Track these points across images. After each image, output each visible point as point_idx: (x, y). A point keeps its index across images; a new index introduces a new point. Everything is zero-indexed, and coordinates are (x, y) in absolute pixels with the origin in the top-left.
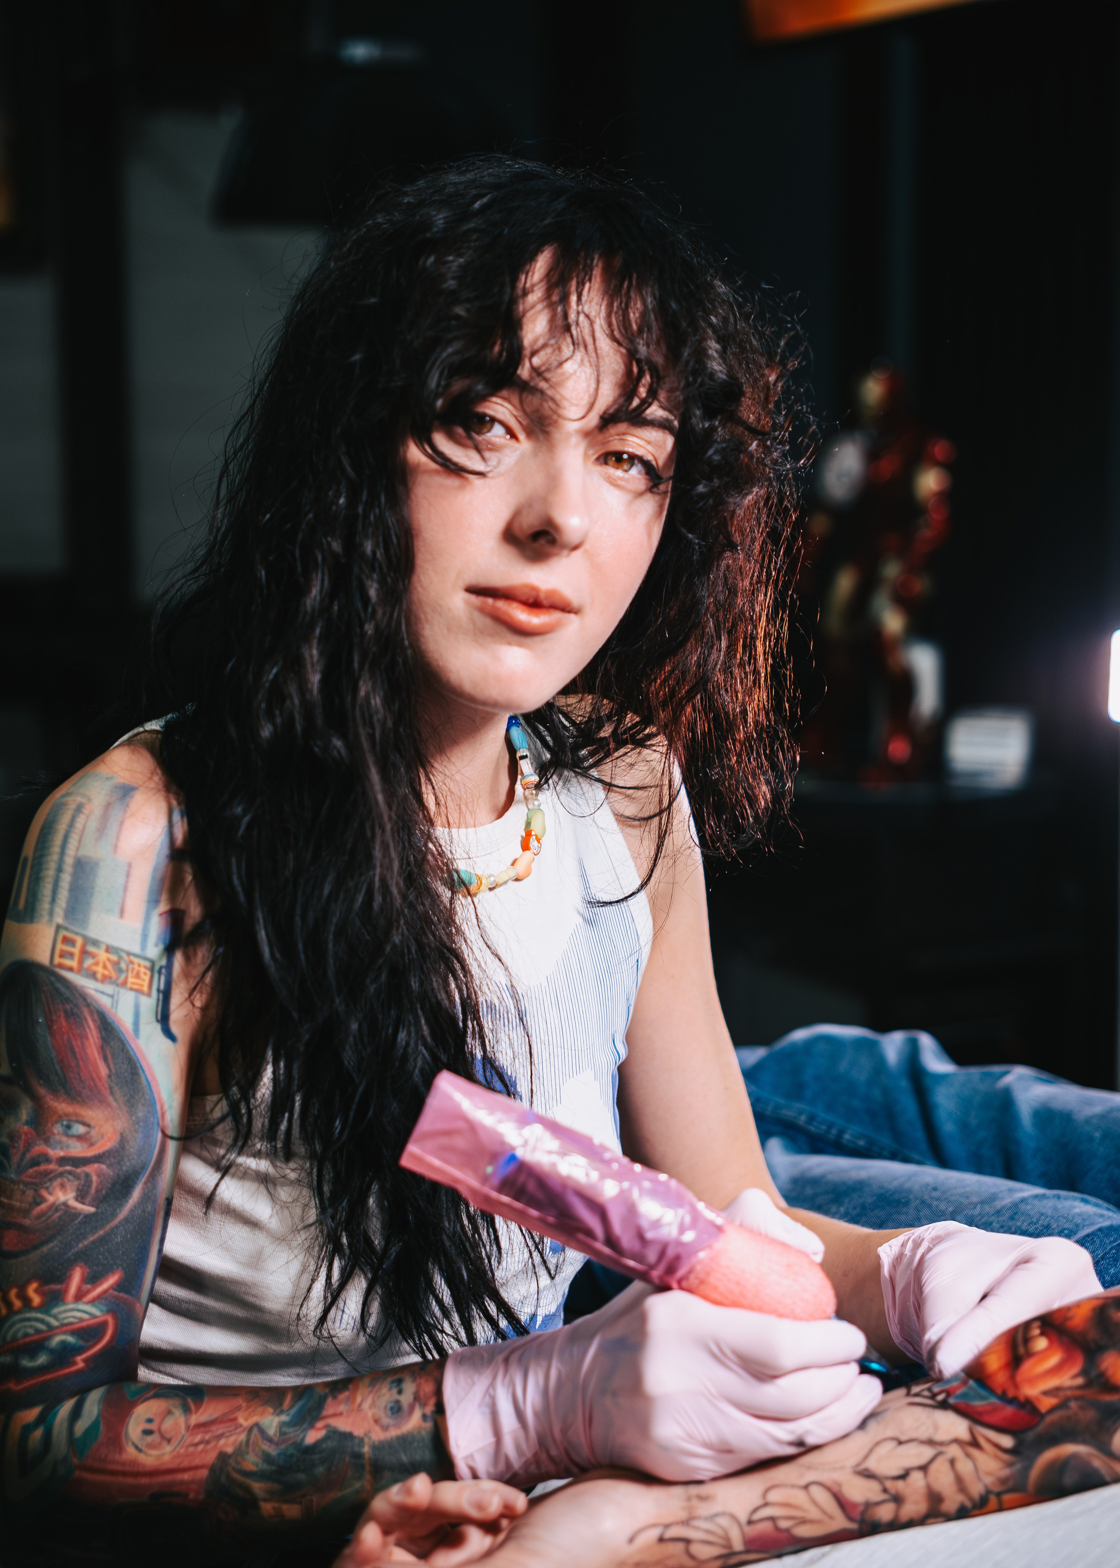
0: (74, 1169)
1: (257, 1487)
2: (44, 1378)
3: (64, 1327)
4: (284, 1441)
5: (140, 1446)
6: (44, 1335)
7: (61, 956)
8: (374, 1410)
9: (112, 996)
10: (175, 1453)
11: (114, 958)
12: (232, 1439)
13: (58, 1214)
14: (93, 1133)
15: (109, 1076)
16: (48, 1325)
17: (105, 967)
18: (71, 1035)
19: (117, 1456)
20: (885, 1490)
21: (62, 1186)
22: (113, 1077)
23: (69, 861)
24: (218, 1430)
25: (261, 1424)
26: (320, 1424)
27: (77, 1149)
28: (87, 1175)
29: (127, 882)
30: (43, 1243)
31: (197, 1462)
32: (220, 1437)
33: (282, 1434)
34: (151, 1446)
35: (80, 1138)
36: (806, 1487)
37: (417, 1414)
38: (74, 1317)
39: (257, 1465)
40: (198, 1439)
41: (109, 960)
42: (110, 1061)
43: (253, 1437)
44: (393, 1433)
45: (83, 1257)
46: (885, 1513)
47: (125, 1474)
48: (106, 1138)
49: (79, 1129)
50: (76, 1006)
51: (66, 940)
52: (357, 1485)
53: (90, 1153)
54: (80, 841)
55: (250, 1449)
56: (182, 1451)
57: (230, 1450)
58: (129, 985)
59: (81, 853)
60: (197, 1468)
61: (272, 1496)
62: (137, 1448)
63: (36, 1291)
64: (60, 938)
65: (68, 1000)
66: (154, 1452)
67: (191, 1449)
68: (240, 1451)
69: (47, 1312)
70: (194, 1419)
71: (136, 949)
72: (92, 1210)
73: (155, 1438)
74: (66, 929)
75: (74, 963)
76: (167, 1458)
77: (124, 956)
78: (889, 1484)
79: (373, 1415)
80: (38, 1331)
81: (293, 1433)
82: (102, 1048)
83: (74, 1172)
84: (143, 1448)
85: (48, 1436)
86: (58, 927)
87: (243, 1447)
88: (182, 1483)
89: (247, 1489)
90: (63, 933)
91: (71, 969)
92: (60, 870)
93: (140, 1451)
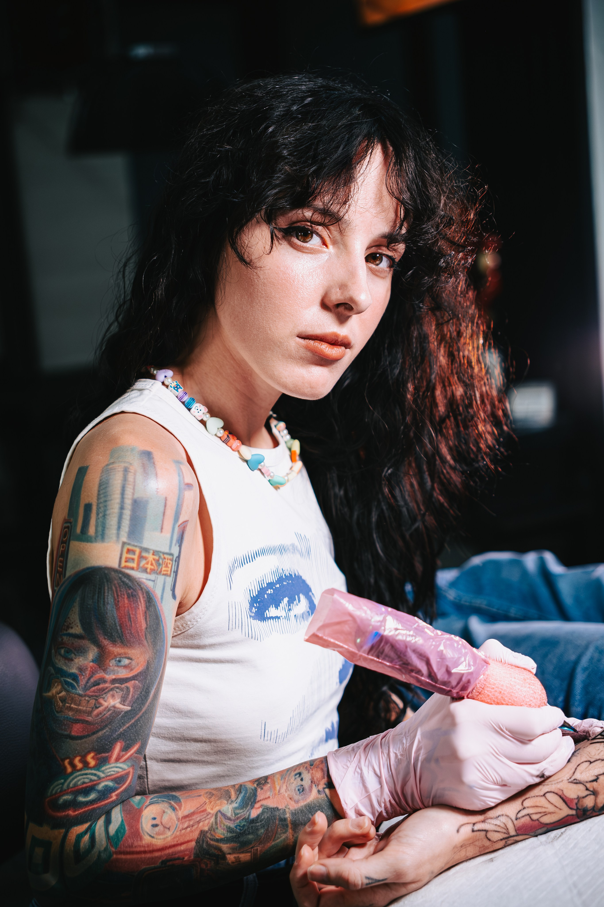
0: (121, 685)
1: (225, 847)
2: (93, 806)
3: (107, 777)
4: (238, 818)
5: (152, 835)
6: (95, 782)
7: (126, 562)
8: (288, 793)
9: (154, 581)
10: (174, 836)
11: (156, 558)
12: (207, 822)
13: (110, 713)
14: (134, 663)
15: (146, 628)
16: (98, 776)
17: (152, 564)
18: (130, 608)
19: (139, 843)
20: (587, 789)
21: (113, 696)
22: (148, 629)
23: (128, 502)
24: (197, 818)
25: (222, 811)
26: (257, 805)
27: (123, 673)
28: (128, 688)
29: (165, 510)
30: (98, 731)
31: (187, 838)
32: (199, 822)
33: (236, 814)
34: (158, 834)
35: (125, 667)
36: (544, 795)
37: (315, 790)
38: (114, 771)
39: (224, 835)
40: (186, 825)
41: (154, 559)
42: (148, 620)
43: (218, 819)
44: (302, 804)
45: (122, 736)
46: (589, 802)
47: (145, 852)
48: (140, 665)
49: (126, 662)
50: (135, 590)
51: (129, 551)
52: (284, 836)
53: (131, 675)
54: (134, 489)
55: (219, 825)
56: (178, 833)
57: (206, 828)
58: (163, 572)
59: (136, 496)
60: (188, 842)
61: (234, 850)
62: (150, 836)
63: (93, 758)
64: (125, 550)
65: (130, 588)
66: (161, 837)
67: (183, 831)
68: (211, 829)
69: (98, 770)
70: (180, 814)
71: (167, 550)
72: (129, 708)
73: (160, 828)
74: (129, 544)
75: (134, 565)
76: (169, 839)
77: (161, 555)
78: (588, 785)
79: (289, 795)
80: (91, 780)
81: (243, 813)
82: (146, 613)
83: (120, 687)
84: (155, 836)
85: (93, 838)
86: (124, 543)
87: (214, 826)
88: (181, 851)
89: (220, 849)
90: (126, 547)
91: (133, 569)
92: (122, 508)
93: (153, 837)
